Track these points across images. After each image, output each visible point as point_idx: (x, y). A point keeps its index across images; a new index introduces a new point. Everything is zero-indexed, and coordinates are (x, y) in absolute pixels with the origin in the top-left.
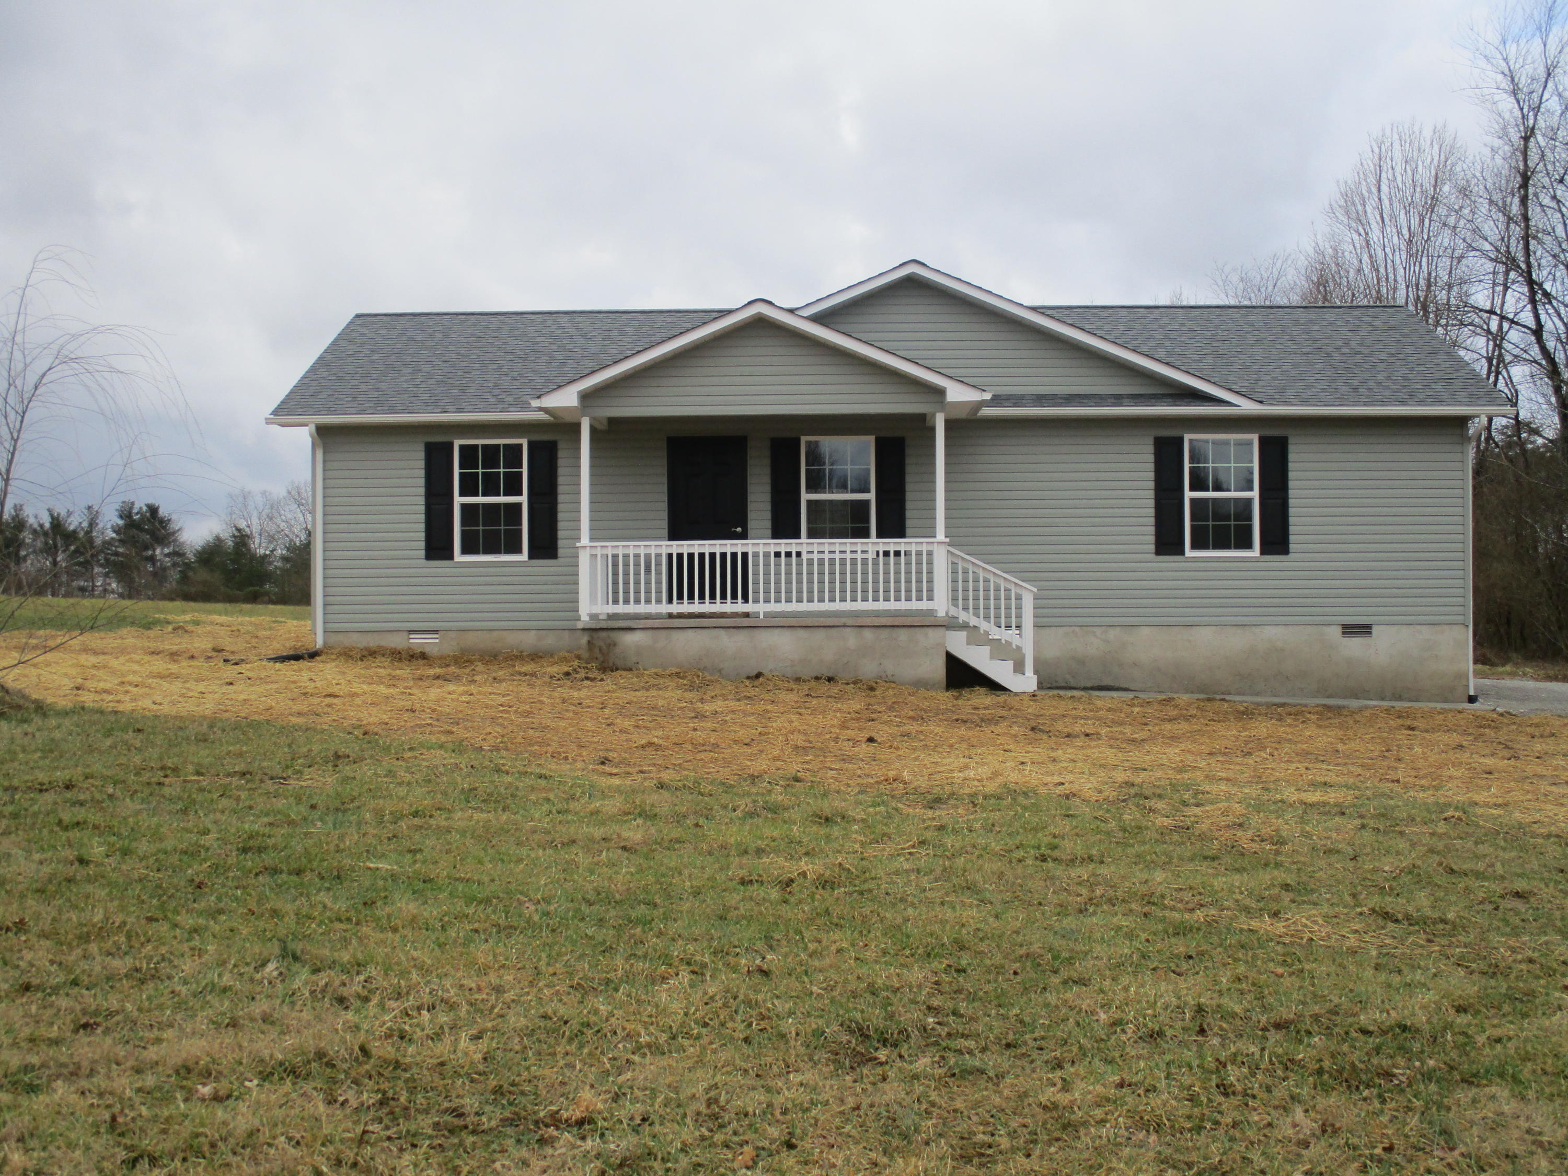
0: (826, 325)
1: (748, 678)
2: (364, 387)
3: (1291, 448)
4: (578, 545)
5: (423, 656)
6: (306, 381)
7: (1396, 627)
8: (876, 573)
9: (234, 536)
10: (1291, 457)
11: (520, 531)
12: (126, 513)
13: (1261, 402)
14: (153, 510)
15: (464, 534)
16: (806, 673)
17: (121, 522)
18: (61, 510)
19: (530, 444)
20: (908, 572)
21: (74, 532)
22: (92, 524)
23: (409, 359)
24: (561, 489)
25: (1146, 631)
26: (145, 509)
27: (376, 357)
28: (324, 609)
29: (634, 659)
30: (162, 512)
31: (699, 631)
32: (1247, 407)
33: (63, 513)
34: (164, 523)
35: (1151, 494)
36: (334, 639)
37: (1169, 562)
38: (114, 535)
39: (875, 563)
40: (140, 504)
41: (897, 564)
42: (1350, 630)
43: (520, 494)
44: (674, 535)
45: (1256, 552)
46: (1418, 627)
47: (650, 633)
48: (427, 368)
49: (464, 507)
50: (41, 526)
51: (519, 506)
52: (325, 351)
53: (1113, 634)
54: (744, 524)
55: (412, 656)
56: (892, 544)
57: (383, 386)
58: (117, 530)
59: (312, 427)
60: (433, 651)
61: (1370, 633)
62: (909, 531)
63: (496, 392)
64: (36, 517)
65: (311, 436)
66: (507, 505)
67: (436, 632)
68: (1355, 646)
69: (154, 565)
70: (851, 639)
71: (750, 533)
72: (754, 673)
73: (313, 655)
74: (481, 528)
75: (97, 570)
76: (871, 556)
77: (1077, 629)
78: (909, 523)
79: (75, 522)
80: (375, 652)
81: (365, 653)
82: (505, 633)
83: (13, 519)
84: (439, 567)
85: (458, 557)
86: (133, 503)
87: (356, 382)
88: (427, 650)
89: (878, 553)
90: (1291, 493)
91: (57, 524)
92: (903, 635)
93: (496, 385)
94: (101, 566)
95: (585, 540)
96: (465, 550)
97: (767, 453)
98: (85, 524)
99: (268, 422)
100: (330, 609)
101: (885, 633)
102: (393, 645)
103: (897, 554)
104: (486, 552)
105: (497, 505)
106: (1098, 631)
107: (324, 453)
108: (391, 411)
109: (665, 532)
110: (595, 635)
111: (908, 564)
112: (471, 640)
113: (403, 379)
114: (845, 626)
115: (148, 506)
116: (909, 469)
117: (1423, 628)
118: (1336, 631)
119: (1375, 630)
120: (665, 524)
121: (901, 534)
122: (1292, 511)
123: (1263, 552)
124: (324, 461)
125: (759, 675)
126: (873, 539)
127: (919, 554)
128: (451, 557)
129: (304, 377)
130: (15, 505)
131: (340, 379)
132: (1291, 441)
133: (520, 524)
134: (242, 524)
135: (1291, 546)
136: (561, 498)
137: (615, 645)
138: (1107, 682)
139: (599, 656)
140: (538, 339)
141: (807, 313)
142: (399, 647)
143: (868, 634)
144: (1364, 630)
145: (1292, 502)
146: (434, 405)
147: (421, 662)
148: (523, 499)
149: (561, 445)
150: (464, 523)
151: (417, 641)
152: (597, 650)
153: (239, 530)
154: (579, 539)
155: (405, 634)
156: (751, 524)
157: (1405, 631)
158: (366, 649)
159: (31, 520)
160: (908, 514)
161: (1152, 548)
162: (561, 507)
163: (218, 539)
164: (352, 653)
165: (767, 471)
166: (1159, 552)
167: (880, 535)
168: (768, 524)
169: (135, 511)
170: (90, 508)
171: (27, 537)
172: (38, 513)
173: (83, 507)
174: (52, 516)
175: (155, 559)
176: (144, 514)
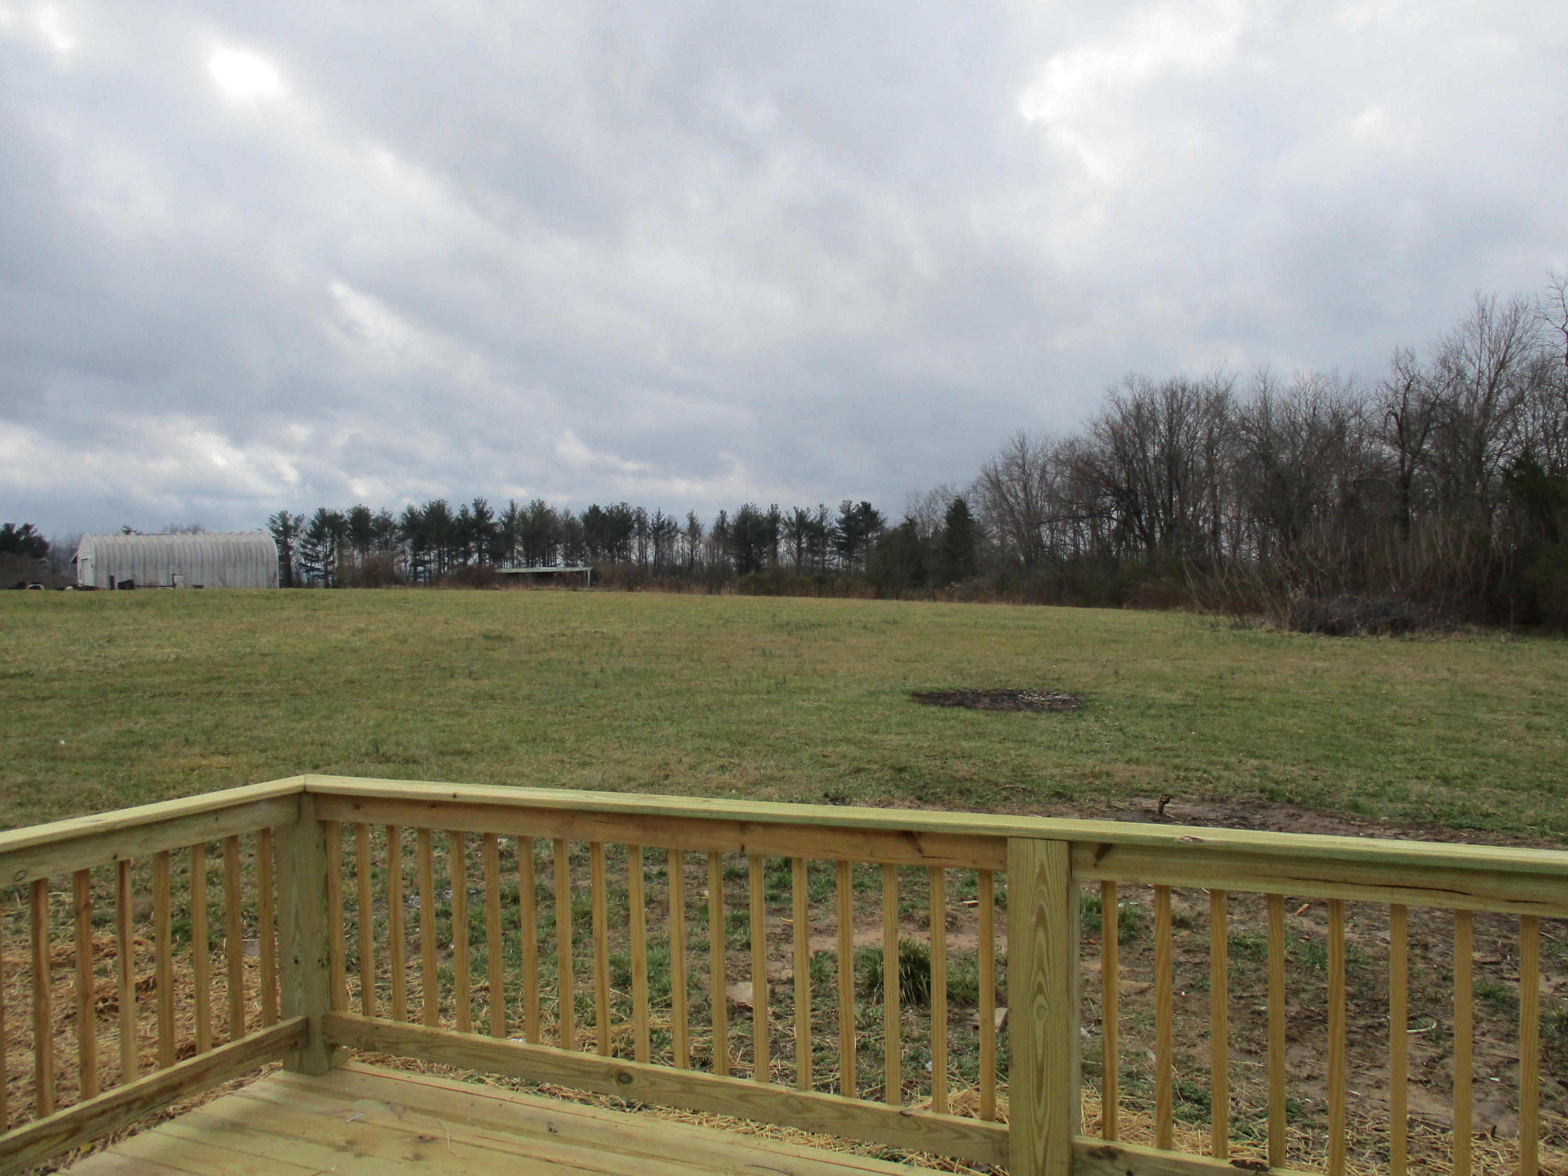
12: (846, 509)
14: (866, 507)
17: (843, 516)
18: (802, 507)
21: (812, 522)
26: (860, 504)
30: (874, 508)
33: (805, 509)
34: (875, 515)
38: (838, 525)
40: (856, 502)
50: (790, 519)
58: (841, 522)
69: (867, 544)
75: (826, 548)
79: (813, 516)
83: (771, 515)
86: (851, 502)
91: (801, 516)
94: (830, 546)
98: (818, 517)
115: (863, 503)
130: (772, 506)
159: (783, 515)
169: (852, 508)
170: (821, 506)
171: (781, 527)
172: (787, 511)
173: (817, 505)
174: (797, 512)
175: (867, 541)
176: (859, 510)
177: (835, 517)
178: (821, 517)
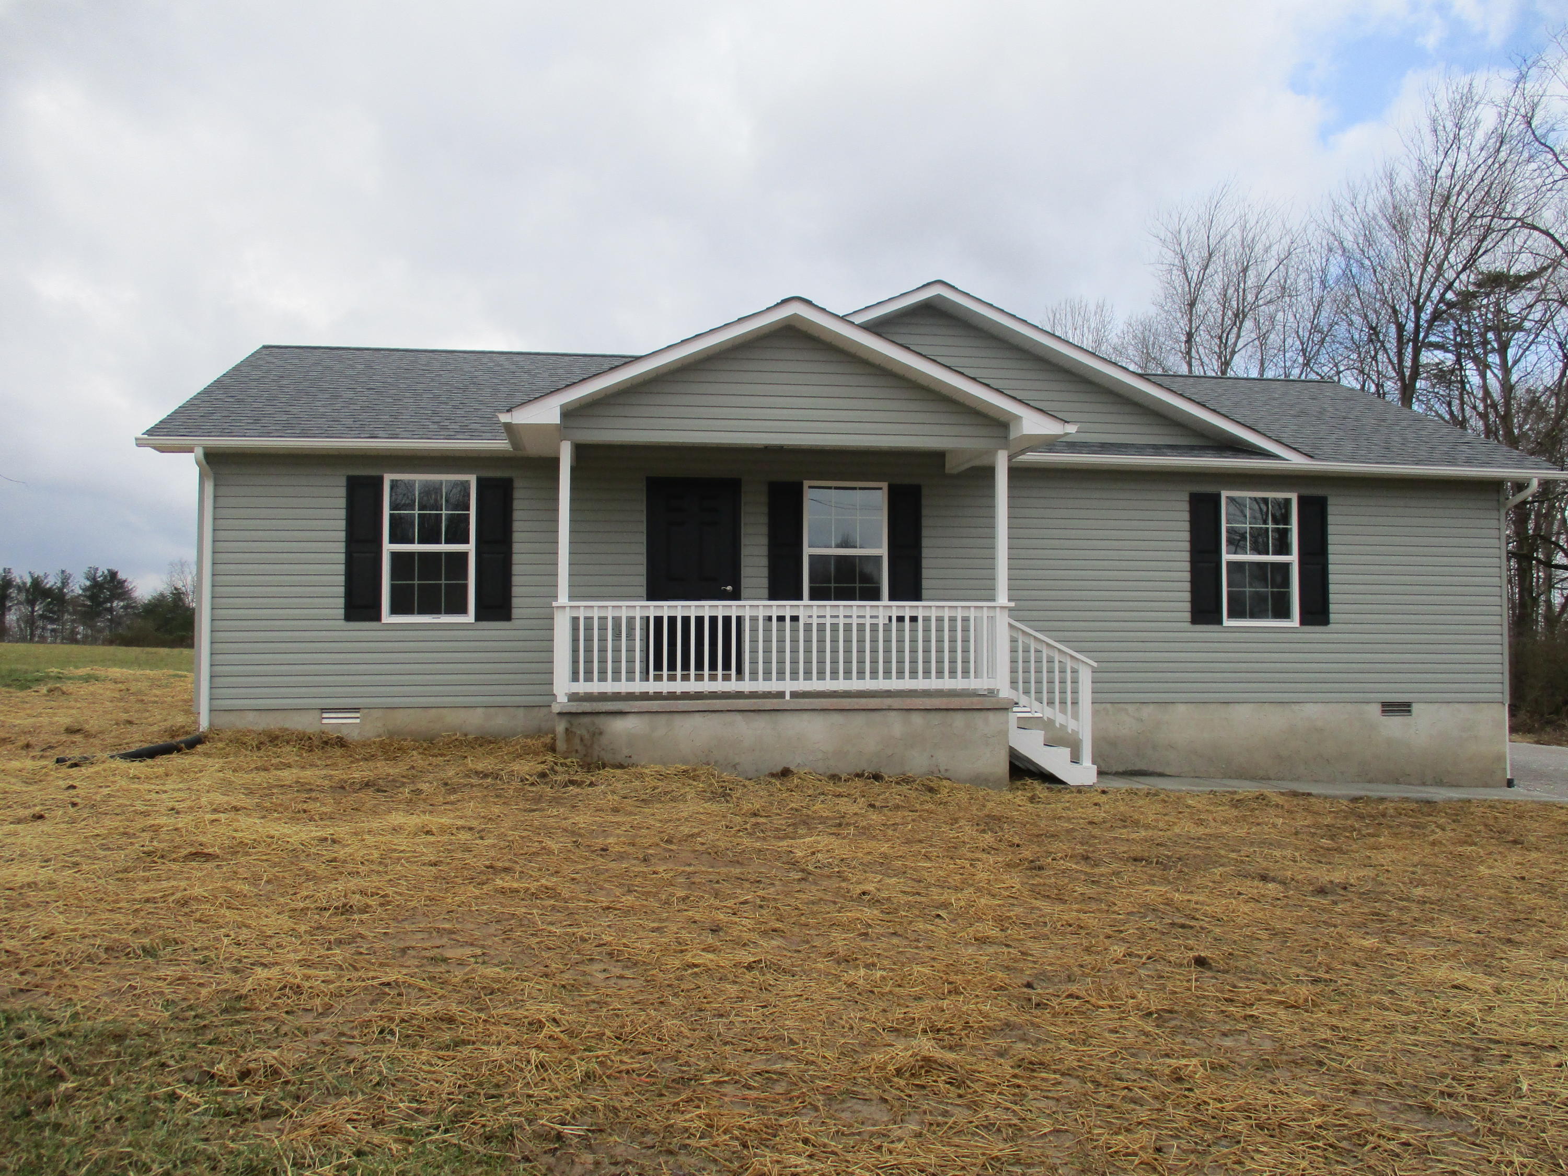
0: (879, 334)
1: (773, 775)
2: (270, 410)
3: (1331, 509)
4: (554, 604)
5: (341, 743)
6: (196, 402)
7: (1437, 705)
8: (887, 641)
9: (174, 594)
10: (1331, 519)
11: (465, 587)
12: (92, 577)
13: (1311, 457)
14: (113, 575)
15: (394, 589)
16: (843, 768)
17: (88, 583)
18: (38, 573)
19: (479, 481)
20: (927, 640)
21: (50, 589)
22: (65, 583)
23: (326, 385)
24: (516, 536)
25: (1182, 708)
26: (106, 572)
27: (285, 382)
28: (211, 682)
29: (626, 752)
30: (121, 576)
31: (710, 716)
32: (1295, 461)
33: (42, 574)
34: (122, 583)
35: (1186, 556)
36: (224, 720)
37: (1206, 632)
38: (81, 593)
39: (887, 629)
40: (103, 570)
41: (914, 631)
42: (1391, 708)
43: (467, 542)
44: (653, 594)
45: (1295, 621)
46: (1457, 705)
47: (646, 718)
48: (350, 394)
49: (395, 556)
50: (25, 584)
51: (464, 556)
52: (224, 375)
53: (1147, 711)
54: (736, 582)
55: (326, 743)
56: (907, 608)
57: (294, 410)
58: (85, 590)
59: (199, 451)
60: (354, 735)
61: (1409, 711)
62: (925, 593)
63: (437, 419)
64: (21, 577)
65: (198, 463)
66: (449, 555)
67: (356, 710)
68: (1394, 725)
69: (111, 613)
70: (896, 725)
71: (744, 592)
72: (779, 769)
73: (194, 743)
74: (416, 582)
75: (66, 616)
76: (881, 621)
77: (1109, 706)
78: (925, 583)
79: (52, 581)
80: (277, 737)
81: (264, 738)
82: (445, 711)
84: (362, 630)
85: (387, 617)
86: (97, 569)
87: (260, 405)
88: (344, 733)
89: (890, 618)
90: (1331, 558)
91: (36, 583)
92: (959, 720)
93: (435, 413)
94: (70, 614)
95: (563, 598)
96: (396, 609)
97: (764, 499)
98: (59, 584)
99: (140, 443)
100: (219, 681)
101: (936, 719)
102: (300, 728)
103: (914, 619)
104: (422, 612)
105: (437, 555)
106: (1131, 708)
107: (216, 485)
108: (304, 434)
109: (643, 591)
110: (576, 721)
111: (927, 630)
112: (402, 720)
113: (319, 404)
114: (890, 709)
115: (109, 570)
116: (925, 522)
117: (1462, 706)
118: (1376, 709)
119: (1415, 708)
120: (643, 580)
121: (916, 595)
122: (1331, 578)
123: (1303, 622)
124: (216, 497)
125: (785, 773)
126: (885, 602)
127: (940, 620)
128: (378, 618)
129: (195, 398)
130: (5, 569)
131: (239, 401)
132: (1331, 501)
133: (465, 577)
134: (180, 585)
135: (1332, 616)
136: (516, 547)
137: (601, 733)
138: (1141, 766)
139: (579, 748)
140: (476, 374)
141: (858, 320)
142: (310, 730)
143: (917, 720)
144: (1403, 708)
145: (1331, 568)
146: (360, 430)
147: (339, 752)
148: (470, 548)
149: (518, 484)
150: (394, 575)
151: (332, 720)
152: (577, 741)
153: (176, 589)
154: (555, 597)
155: (318, 712)
156: (745, 582)
157: (1445, 710)
158: (264, 732)
159: (17, 580)
160: (925, 573)
161: (1188, 616)
162: (516, 558)
163: (162, 595)
164: (245, 739)
165: (764, 520)
166: (1194, 621)
167: (891, 598)
168: (765, 582)
169: (98, 575)
170: (63, 572)
171: (13, 592)
172: (21, 575)
173: (57, 570)
174: (32, 577)
175: (111, 610)
176: (105, 577)
177: (77, 586)
178: (63, 583)
